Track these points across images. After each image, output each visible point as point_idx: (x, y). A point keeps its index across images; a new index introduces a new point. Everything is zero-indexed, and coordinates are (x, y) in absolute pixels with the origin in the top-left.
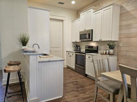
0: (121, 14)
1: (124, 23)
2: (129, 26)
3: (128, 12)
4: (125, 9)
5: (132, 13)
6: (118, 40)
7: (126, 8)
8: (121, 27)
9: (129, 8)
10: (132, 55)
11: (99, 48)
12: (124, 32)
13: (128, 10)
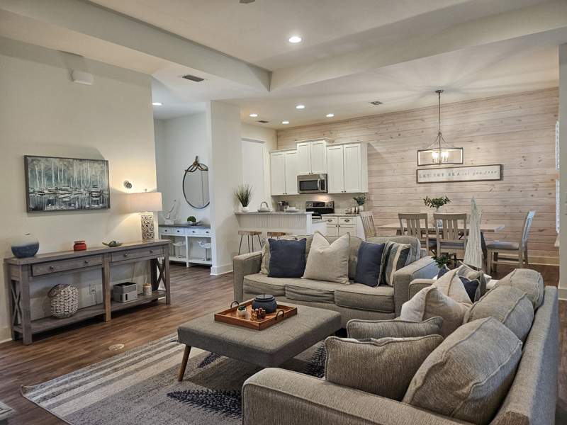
0: (369, 155)
1: (375, 168)
2: (381, 173)
3: (378, 154)
4: (375, 150)
5: (384, 156)
6: (367, 191)
7: (376, 148)
8: (370, 173)
9: (379, 148)
10: (388, 211)
11: (335, 205)
12: (374, 180)
13: (379, 151)
